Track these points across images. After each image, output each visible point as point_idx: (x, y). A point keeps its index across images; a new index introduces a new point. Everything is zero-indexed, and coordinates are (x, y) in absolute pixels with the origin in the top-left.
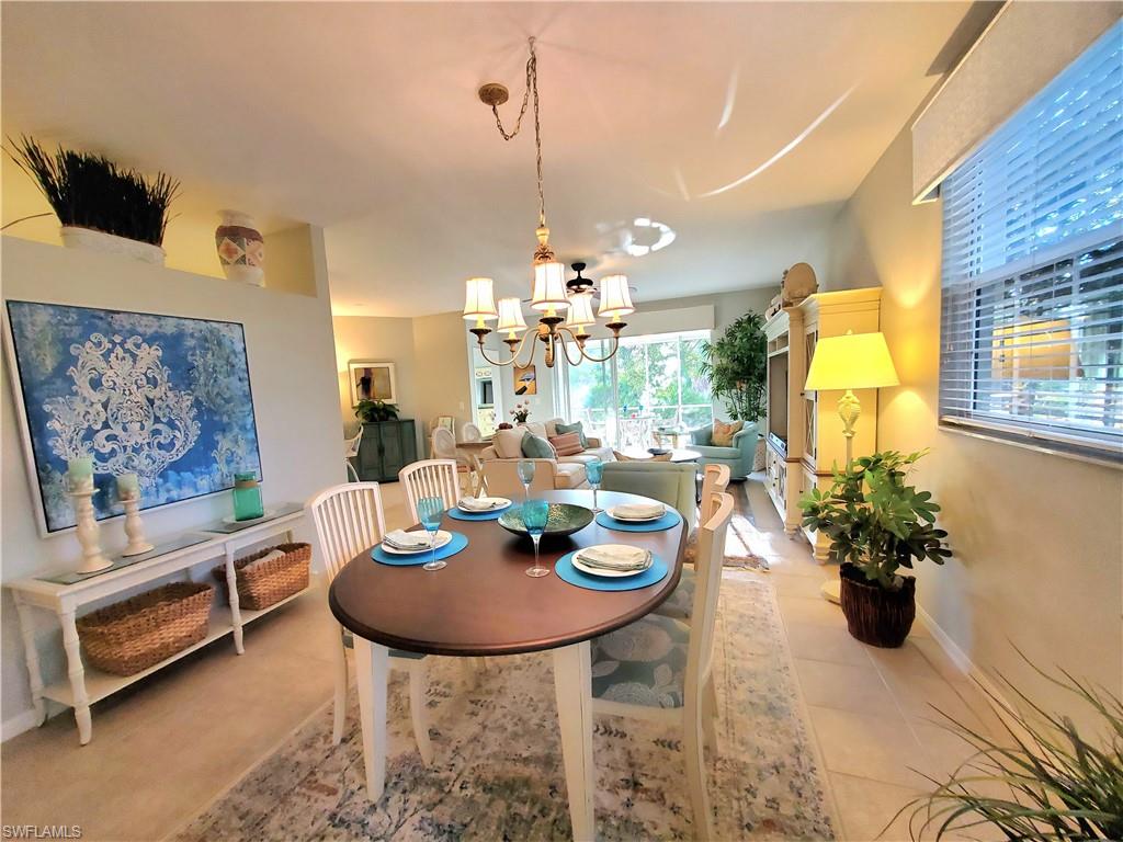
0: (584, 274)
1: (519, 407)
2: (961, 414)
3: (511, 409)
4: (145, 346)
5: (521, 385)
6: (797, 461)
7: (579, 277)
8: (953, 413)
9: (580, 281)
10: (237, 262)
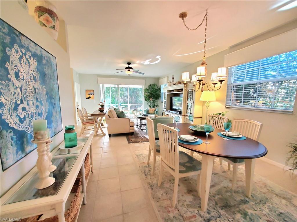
0: (130, 66)
1: (101, 103)
2: (229, 106)
3: (99, 103)
4: (32, 58)
5: (88, 96)
6: (184, 116)
7: (129, 66)
8: (228, 105)
9: (129, 68)
10: (51, 27)
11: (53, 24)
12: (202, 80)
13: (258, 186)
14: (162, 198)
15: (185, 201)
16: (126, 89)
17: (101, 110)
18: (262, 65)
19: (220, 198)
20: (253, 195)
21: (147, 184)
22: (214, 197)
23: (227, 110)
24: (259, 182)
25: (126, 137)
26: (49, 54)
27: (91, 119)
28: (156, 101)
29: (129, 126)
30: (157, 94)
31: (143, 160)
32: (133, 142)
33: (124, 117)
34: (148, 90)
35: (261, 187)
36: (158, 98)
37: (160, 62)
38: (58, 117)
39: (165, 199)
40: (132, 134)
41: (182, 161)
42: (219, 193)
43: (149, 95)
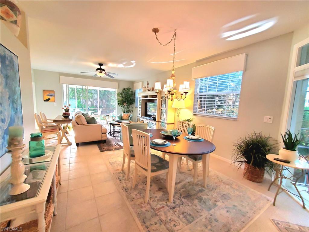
1: (65, 106)
2: (196, 113)
6: (158, 122)
7: (101, 68)
8: (194, 113)
10: (12, 22)
11: (15, 18)
12: (171, 91)
13: (213, 178)
14: (136, 197)
15: (156, 197)
16: (96, 91)
17: (66, 115)
18: (219, 80)
19: (184, 191)
20: (208, 185)
21: (122, 188)
22: (180, 191)
23: (194, 117)
24: (214, 175)
25: (98, 146)
26: (12, 53)
27: (53, 126)
28: (130, 106)
29: (101, 133)
30: (131, 99)
31: (117, 167)
32: (106, 150)
33: (95, 124)
34: (122, 94)
35: (214, 179)
36: (133, 104)
37: (134, 67)
38: (20, 123)
39: (139, 198)
40: (104, 141)
41: (154, 162)
42: (184, 187)
43: (122, 100)
